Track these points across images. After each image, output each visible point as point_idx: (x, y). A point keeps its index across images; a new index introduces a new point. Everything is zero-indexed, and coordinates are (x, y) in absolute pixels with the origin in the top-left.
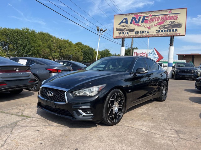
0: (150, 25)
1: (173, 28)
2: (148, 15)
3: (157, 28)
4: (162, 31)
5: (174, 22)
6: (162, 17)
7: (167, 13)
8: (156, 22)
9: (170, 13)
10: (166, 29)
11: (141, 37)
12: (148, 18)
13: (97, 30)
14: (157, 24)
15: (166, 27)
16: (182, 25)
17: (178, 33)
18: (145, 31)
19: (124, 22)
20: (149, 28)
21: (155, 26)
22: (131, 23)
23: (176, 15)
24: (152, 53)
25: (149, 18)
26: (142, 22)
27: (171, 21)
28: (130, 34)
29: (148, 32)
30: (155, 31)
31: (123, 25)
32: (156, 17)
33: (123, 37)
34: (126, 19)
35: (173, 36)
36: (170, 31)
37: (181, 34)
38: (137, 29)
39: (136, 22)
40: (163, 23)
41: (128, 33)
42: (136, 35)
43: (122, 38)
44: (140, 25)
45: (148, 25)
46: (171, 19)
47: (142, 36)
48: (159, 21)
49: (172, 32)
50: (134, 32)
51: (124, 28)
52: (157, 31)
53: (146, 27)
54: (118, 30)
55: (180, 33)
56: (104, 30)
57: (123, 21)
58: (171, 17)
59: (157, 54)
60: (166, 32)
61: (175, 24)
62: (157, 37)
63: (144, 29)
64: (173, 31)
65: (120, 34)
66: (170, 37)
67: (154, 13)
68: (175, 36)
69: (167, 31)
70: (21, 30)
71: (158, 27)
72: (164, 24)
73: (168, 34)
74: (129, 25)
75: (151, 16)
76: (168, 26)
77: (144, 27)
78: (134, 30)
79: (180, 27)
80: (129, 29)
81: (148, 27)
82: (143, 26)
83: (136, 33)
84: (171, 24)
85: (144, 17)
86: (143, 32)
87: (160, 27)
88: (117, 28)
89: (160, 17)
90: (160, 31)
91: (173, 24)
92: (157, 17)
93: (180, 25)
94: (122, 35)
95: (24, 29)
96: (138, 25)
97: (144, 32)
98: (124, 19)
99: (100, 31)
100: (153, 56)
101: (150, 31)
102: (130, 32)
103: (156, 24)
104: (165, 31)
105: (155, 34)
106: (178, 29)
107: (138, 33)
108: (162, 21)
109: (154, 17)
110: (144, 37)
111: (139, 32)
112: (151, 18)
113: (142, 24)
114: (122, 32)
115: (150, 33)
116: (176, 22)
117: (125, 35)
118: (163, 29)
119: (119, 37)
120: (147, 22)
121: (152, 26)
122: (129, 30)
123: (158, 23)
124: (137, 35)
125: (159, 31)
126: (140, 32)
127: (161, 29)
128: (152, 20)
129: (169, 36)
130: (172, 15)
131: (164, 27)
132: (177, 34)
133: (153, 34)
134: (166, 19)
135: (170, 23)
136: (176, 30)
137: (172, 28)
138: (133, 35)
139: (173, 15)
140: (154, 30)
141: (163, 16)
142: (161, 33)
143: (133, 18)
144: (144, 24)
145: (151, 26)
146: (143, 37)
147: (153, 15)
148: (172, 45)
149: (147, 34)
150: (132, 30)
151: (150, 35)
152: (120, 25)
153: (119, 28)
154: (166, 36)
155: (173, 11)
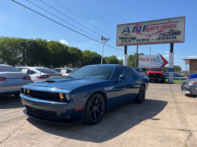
0: (151, 33)
1: (172, 35)
2: (148, 24)
3: (157, 36)
4: (162, 39)
5: (173, 30)
6: (161, 26)
7: (166, 22)
8: (156, 30)
9: (169, 22)
10: (166, 36)
11: (143, 44)
12: (148, 26)
13: (102, 39)
14: (157, 32)
16: (180, 33)
17: (177, 40)
18: (146, 39)
19: (126, 31)
20: (150, 36)
21: (155, 33)
22: (133, 32)
23: (175, 23)
24: (157, 58)
25: (150, 27)
26: (143, 31)
27: (170, 29)
28: (132, 42)
29: (149, 40)
30: (155, 39)
31: (125, 34)
32: (157, 25)
33: (125, 45)
34: (128, 28)
36: (170, 38)
38: (139, 37)
39: (138, 31)
40: (162, 31)
41: (130, 41)
44: (141, 34)
45: (148, 33)
48: (159, 29)
49: (171, 39)
50: (136, 40)
51: (126, 36)
53: (146, 35)
54: (121, 38)
55: (179, 40)
56: (108, 39)
57: (125, 30)
58: (170, 25)
59: (162, 59)
60: (166, 40)
61: (174, 31)
62: (157, 44)
63: (145, 37)
64: (172, 38)
65: (122, 42)
66: (170, 44)
68: (174, 43)
69: (167, 38)
70: (35, 40)
71: (158, 35)
72: (164, 32)
73: (168, 41)
74: (131, 33)
75: (151, 25)
76: (167, 34)
77: (145, 35)
78: (136, 38)
79: (179, 35)
81: (149, 35)
82: (144, 34)
83: (137, 40)
84: (170, 32)
85: (145, 26)
89: (160, 26)
90: (161, 38)
91: (172, 32)
93: (178, 33)
94: (124, 43)
95: (37, 39)
96: (139, 33)
97: (145, 40)
98: (126, 28)
99: (104, 40)
100: (158, 61)
101: (150, 39)
102: (132, 40)
103: (156, 33)
104: (164, 38)
105: (156, 41)
106: (177, 36)
107: (140, 41)
108: (161, 29)
109: (154, 26)
110: (145, 44)
111: (141, 40)
112: (151, 27)
113: (143, 32)
114: (124, 40)
115: (151, 41)
116: (175, 29)
117: (127, 43)
119: (122, 45)
120: (147, 31)
121: (153, 34)
122: (131, 38)
123: (158, 31)
124: (139, 43)
125: (159, 39)
126: (142, 40)
127: (161, 37)
128: (152, 29)
129: (168, 43)
130: (171, 24)
131: (164, 35)
132: (177, 41)
133: (154, 41)
134: (165, 27)
136: (175, 37)
138: (135, 42)
139: (172, 24)
141: (162, 25)
142: (161, 40)
143: (134, 27)
144: (145, 33)
145: (151, 34)
147: (153, 24)
148: (172, 51)
149: (148, 42)
150: (134, 39)
151: (151, 42)
152: (122, 34)
153: (122, 36)
154: (165, 43)
155: (172, 20)
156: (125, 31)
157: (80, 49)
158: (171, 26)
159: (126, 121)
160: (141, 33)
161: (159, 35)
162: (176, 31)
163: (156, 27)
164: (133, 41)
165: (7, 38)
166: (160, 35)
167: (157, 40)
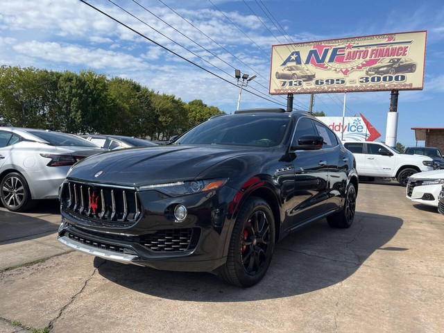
0: (349, 66)
1: (396, 72)
2: (343, 46)
3: (363, 73)
4: (373, 80)
5: (399, 59)
6: (373, 51)
7: (385, 41)
8: (361, 61)
9: (391, 42)
10: (382, 75)
11: (329, 92)
12: (344, 51)
13: (237, 77)
14: (363, 65)
15: (382, 72)
16: (415, 67)
17: (408, 83)
18: (338, 80)
19: (293, 61)
20: (346, 73)
21: (359, 68)
22: (307, 62)
23: (403, 46)
24: (355, 125)
25: (347, 51)
26: (331, 60)
27: (392, 57)
28: (305, 86)
29: (343, 82)
30: (358, 80)
31: (290, 67)
32: (361, 49)
33: (289, 91)
34: (298, 53)
35: (397, 91)
36: (391, 78)
37: (413, 87)
38: (321, 74)
39: (319, 61)
40: (375, 62)
41: (300, 84)
42: (318, 87)
43: (289, 94)
44: (327, 67)
45: (343, 66)
46: (393, 54)
47: (330, 90)
48: (368, 58)
49: (394, 82)
50: (314, 81)
51: (293, 72)
52: (362, 80)
53: (338, 70)
54: (279, 76)
55: (411, 85)
56: (248, 79)
57: (290, 57)
58: (393, 49)
59: (365, 127)
60: (382, 82)
61: (401, 64)
62: (361, 91)
63: (334, 76)
64: (397, 78)
65: (283, 85)
66: (390, 92)
67: (356, 42)
68: (401, 90)
69: (385, 79)
71: (365, 70)
72: (378, 65)
73: (386, 85)
74: (303, 66)
75: (349, 47)
76: (385, 69)
77: (336, 70)
78: (314, 76)
79: (411, 72)
80: (302, 75)
81: (344, 70)
82: (333, 69)
83: (317, 82)
84: (392, 65)
85: (335, 50)
86: (332, 81)
87: (370, 70)
88: (277, 73)
89: (370, 50)
90: (370, 79)
91: (396, 66)
92: (364, 49)
93: (411, 68)
94: (287, 87)
95: (85, 73)
96: (320, 66)
97: (335, 82)
98: (292, 54)
99: (241, 79)
100: (356, 132)
101: (347, 79)
102: (304, 81)
103: (360, 65)
104: (379, 79)
105: (358, 85)
106: (408, 75)
107: (322, 83)
108: (373, 58)
109: (356, 49)
110: (335, 92)
111: (324, 81)
112: (349, 53)
113: (331, 64)
114: (288, 81)
115: (348, 84)
116: (403, 58)
117: (293, 87)
118: (376, 75)
119: (282, 92)
120: (341, 60)
121: (352, 69)
122: (303, 77)
123: (365, 63)
124: (320, 88)
125: (367, 80)
126: (327, 81)
127: (370, 75)
128: (352, 56)
129: (387, 90)
130: (394, 46)
131: (377, 70)
132: (406, 85)
133: (354, 85)
134: (381, 54)
135: (390, 62)
136: (403, 78)
137: (394, 74)
138: (312, 87)
139: (398, 46)
140: (355, 78)
141: (375, 47)
142: (370, 84)
143: (311, 52)
144: (335, 65)
145: (350, 69)
146: (332, 92)
147: (355, 45)
148: (394, 108)
149: (342, 86)
150: (310, 78)
151: (347, 87)
152: (283, 67)
153: (282, 72)
154: (381, 90)
155: (396, 36)
156: (289, 60)
157: (180, 99)
158: (394, 52)
159: (325, 257)
160: (326, 65)
161: (367, 72)
162: (404, 63)
163: (361, 52)
164: (308, 84)
165: (16, 69)
166: (370, 71)
167: (362, 82)
